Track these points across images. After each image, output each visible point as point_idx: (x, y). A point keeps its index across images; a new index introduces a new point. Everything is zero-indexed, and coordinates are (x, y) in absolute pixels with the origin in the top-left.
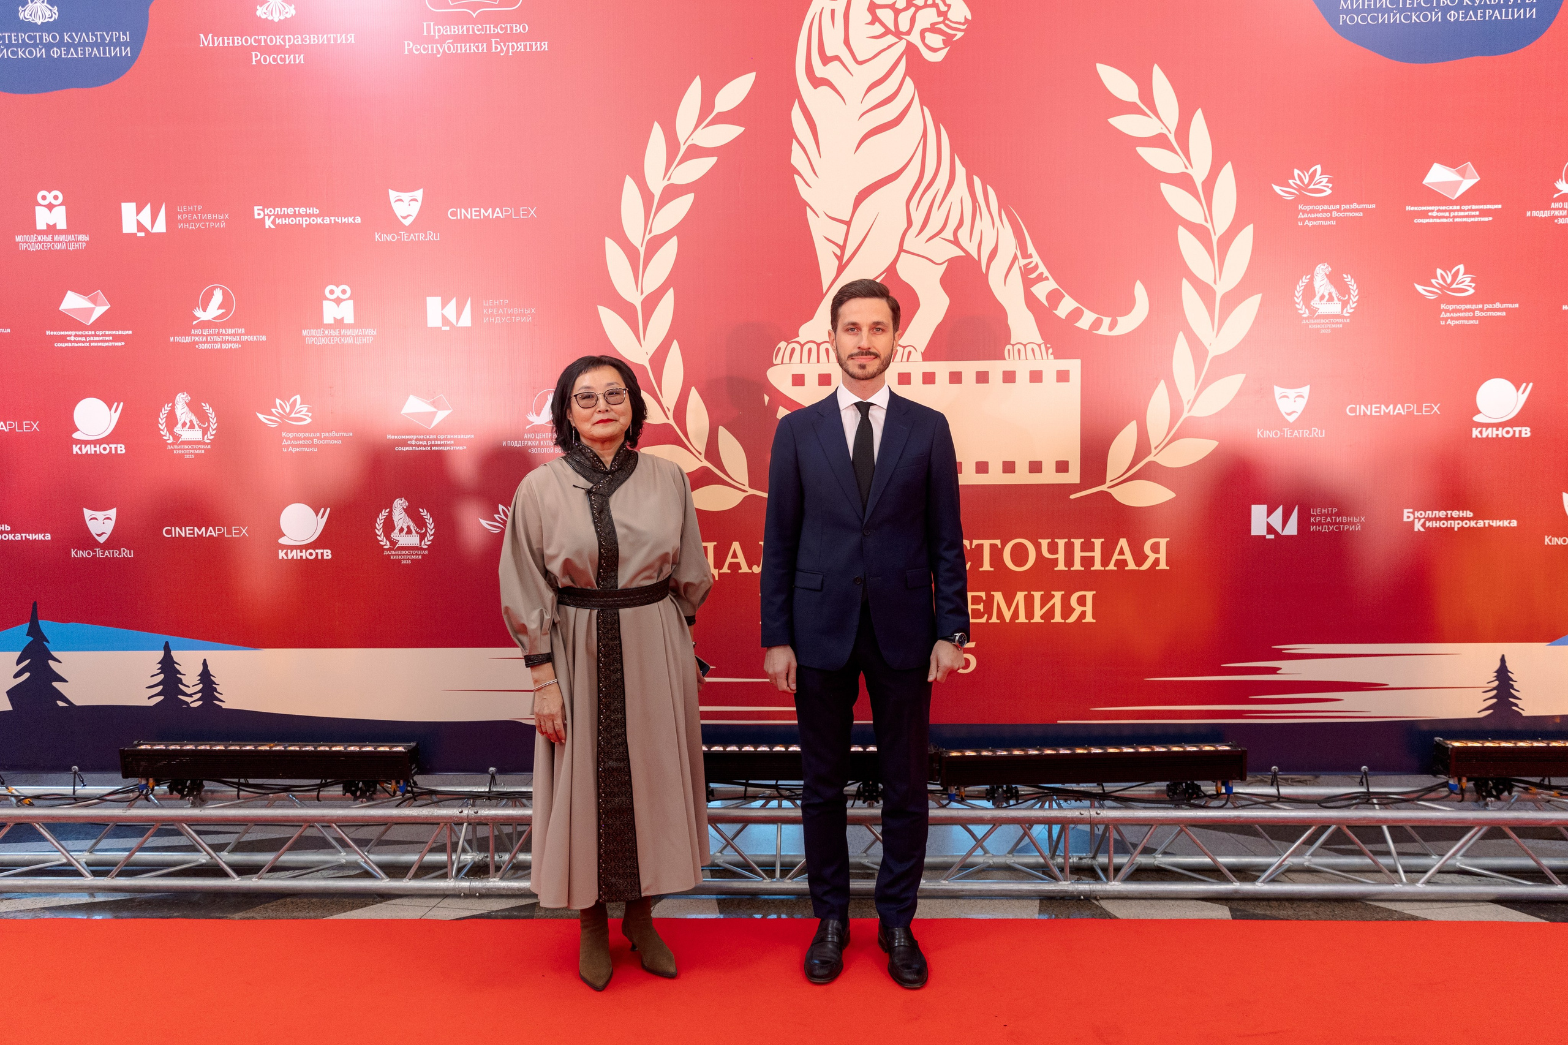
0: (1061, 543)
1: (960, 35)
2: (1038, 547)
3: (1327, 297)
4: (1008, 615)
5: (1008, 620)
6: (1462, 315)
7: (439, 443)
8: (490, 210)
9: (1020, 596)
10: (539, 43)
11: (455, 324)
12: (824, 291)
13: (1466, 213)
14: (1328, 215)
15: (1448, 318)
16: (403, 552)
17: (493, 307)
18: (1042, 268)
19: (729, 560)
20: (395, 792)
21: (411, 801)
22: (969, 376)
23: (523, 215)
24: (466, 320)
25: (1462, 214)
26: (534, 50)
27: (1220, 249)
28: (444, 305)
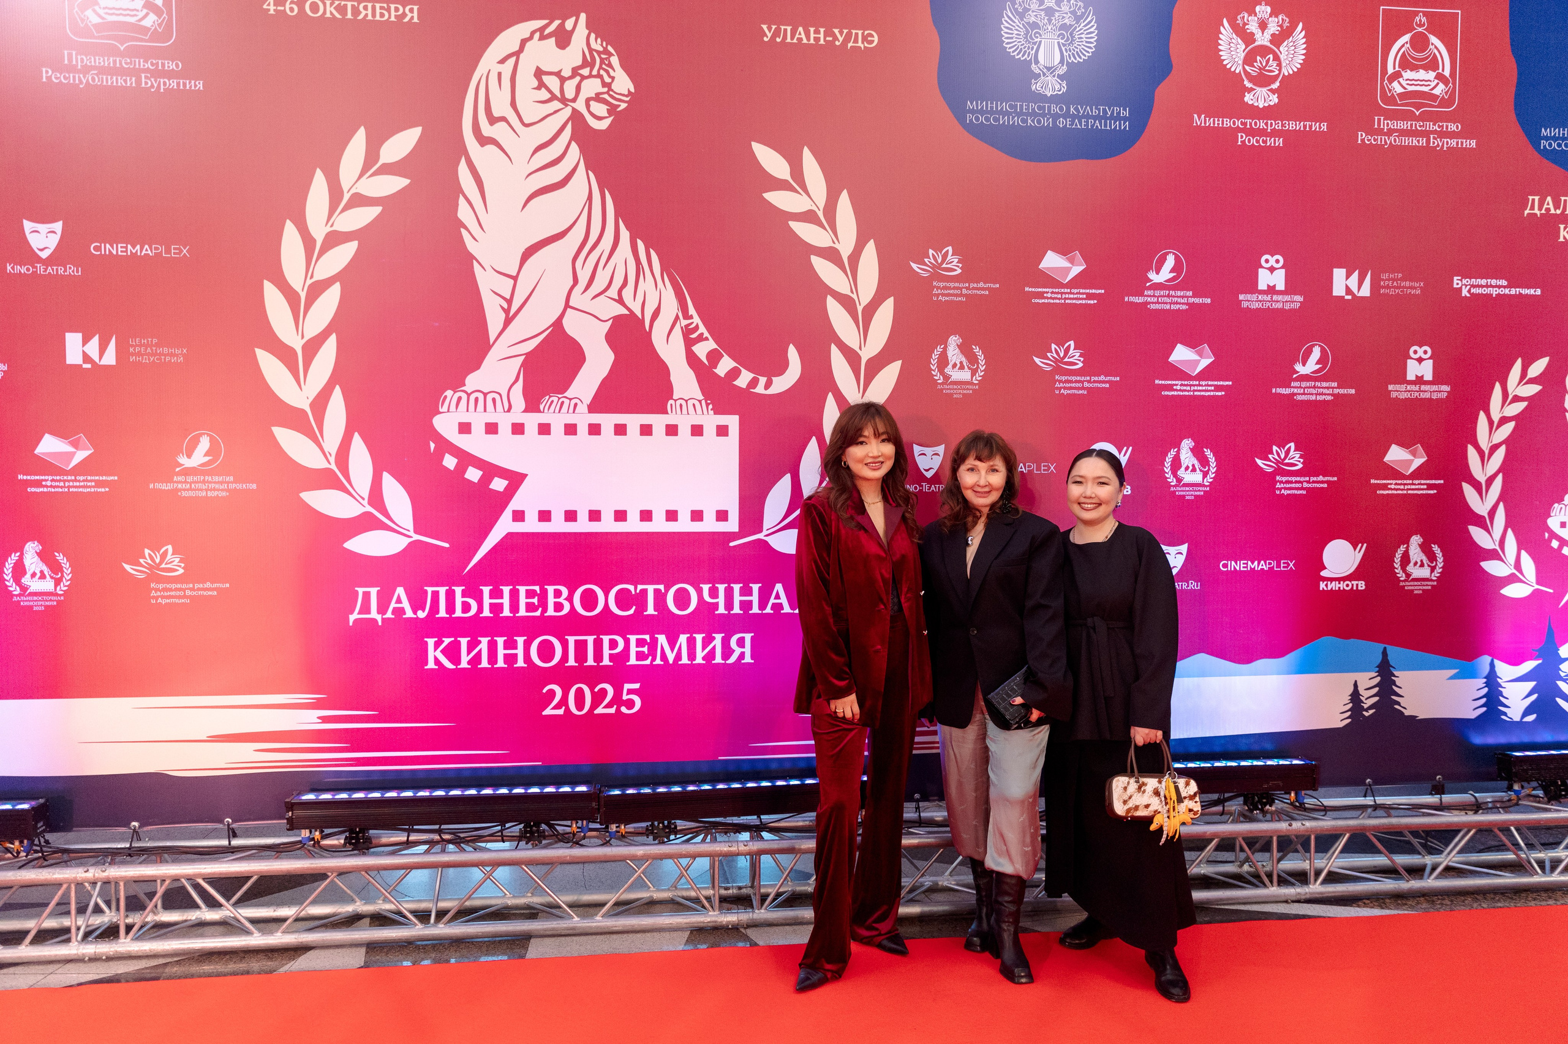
0: (721, 588)
1: (623, 106)
2: (700, 592)
3: (959, 365)
4: (671, 657)
5: (671, 662)
6: (1073, 385)
7: (78, 484)
8: (138, 247)
9: (683, 639)
10: (193, 82)
11: (97, 361)
12: (491, 343)
13: (1076, 296)
14: (958, 292)
15: (1061, 388)
16: (35, 598)
17: (141, 346)
18: (702, 329)
19: (393, 605)
20: (18, 853)
21: (41, 861)
22: (633, 428)
23: (174, 253)
24: (110, 358)
25: (1072, 296)
26: (188, 87)
27: (864, 319)
28: (85, 341)
